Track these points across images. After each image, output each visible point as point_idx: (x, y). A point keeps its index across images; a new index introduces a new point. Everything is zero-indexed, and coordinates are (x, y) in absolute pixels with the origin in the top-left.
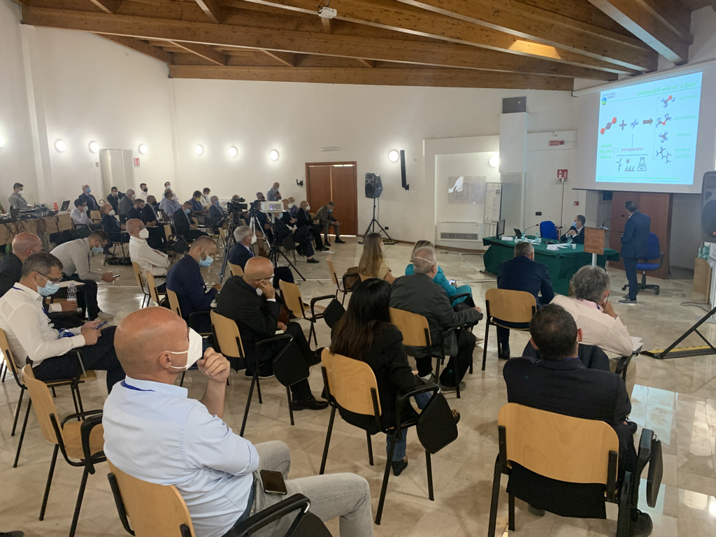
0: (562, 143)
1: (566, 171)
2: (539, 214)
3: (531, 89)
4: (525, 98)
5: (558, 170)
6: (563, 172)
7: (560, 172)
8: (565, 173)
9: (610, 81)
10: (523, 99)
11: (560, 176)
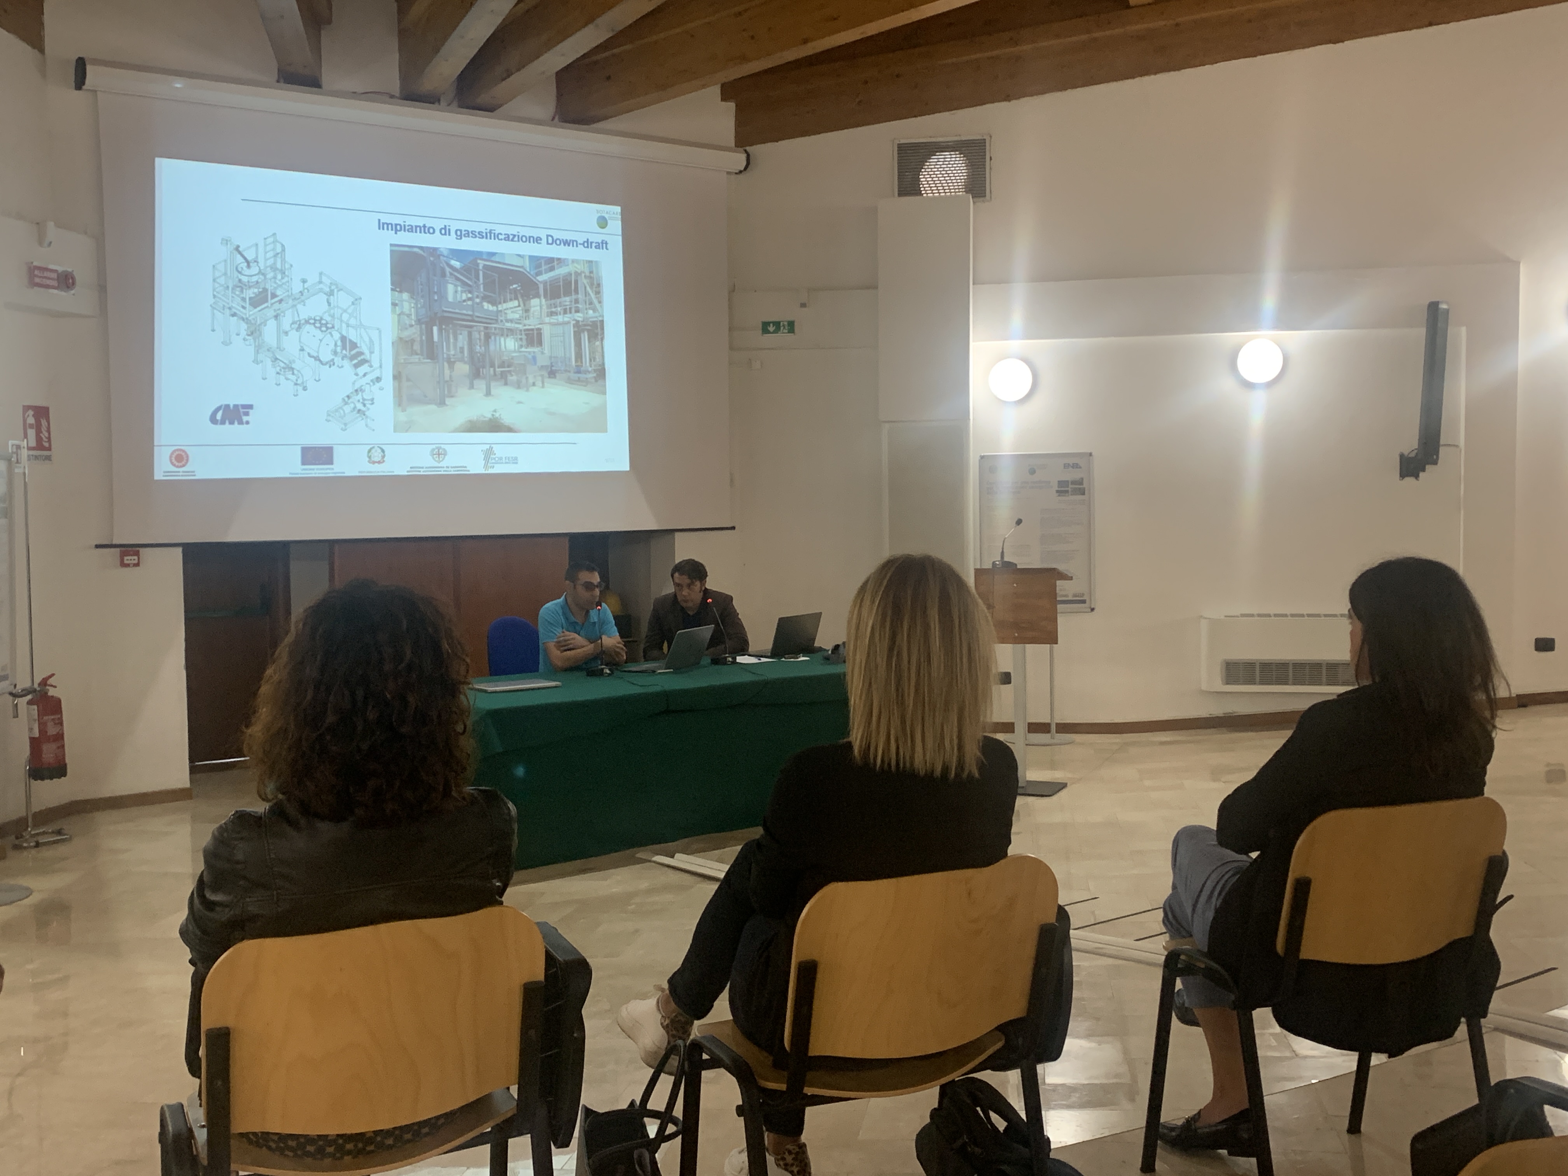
0: (68, 281)
1: (45, 413)
5: (24, 409)
6: (38, 419)
7: (30, 418)
8: (44, 423)
11: (30, 437)
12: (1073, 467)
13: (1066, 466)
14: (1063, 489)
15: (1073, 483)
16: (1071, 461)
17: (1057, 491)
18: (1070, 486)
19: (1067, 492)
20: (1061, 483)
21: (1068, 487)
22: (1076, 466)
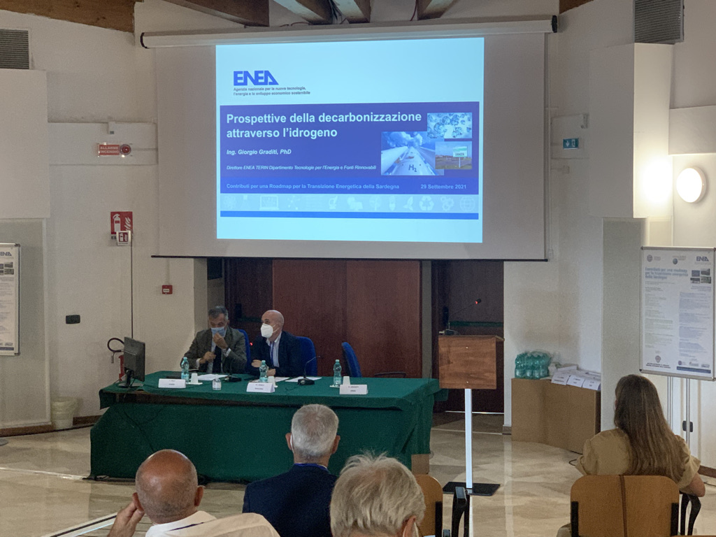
0: (126, 150)
1: (130, 215)
2: (73, 320)
3: (38, 14)
4: (26, 33)
5: (113, 214)
6: (123, 218)
7: (117, 218)
8: (128, 220)
9: (246, 24)
10: (22, 37)
11: (117, 227)
12: (703, 260)
13: (699, 259)
14: (696, 277)
15: (703, 272)
16: (702, 255)
17: (691, 279)
18: (701, 275)
19: (698, 280)
20: (695, 273)
21: (699, 275)
22: (705, 259)
